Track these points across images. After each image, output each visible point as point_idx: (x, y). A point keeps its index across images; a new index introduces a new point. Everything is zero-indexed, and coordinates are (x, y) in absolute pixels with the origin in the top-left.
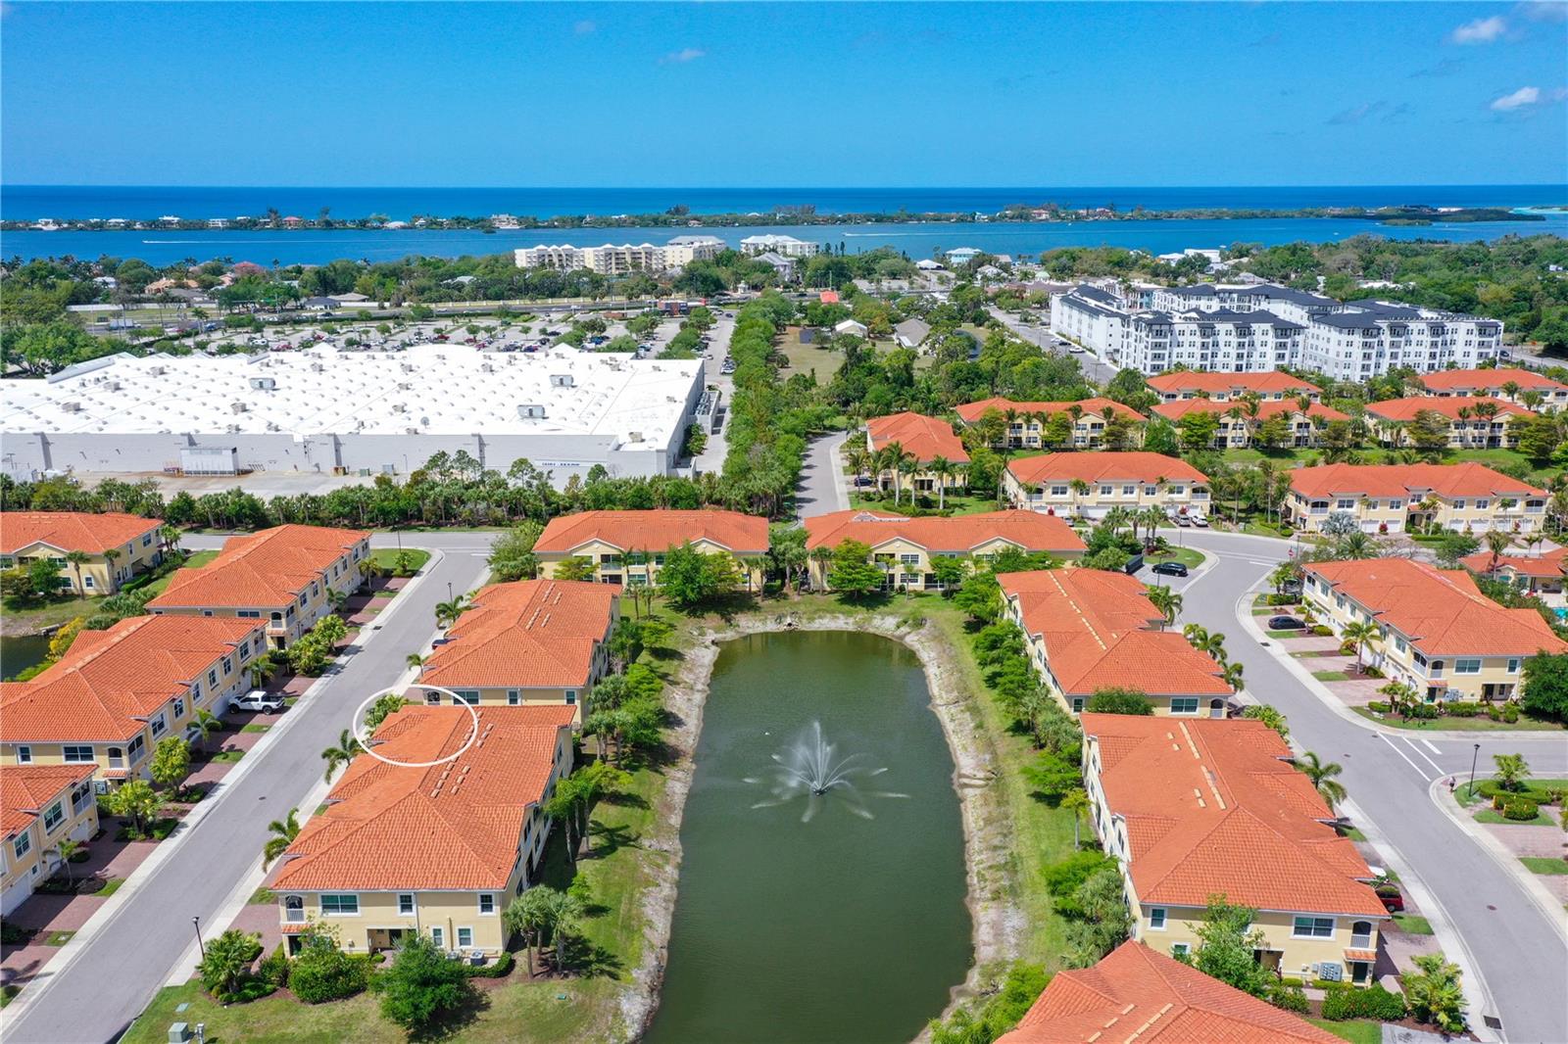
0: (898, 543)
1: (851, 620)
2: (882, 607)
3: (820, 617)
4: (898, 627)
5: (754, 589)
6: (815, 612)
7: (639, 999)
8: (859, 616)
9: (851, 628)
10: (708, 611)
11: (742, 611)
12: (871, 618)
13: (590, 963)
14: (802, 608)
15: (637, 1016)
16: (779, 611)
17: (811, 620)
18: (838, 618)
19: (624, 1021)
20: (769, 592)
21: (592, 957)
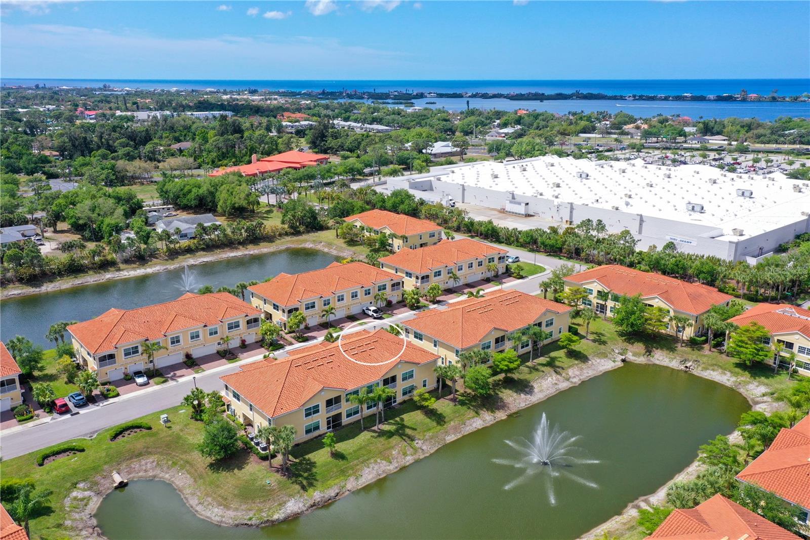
0: (797, 337)
1: (734, 379)
2: (763, 378)
3: (713, 370)
4: (764, 395)
5: (685, 338)
6: (713, 365)
7: (301, 505)
8: (742, 379)
9: (728, 384)
10: (638, 341)
11: (662, 349)
12: (749, 383)
13: (301, 476)
14: (705, 360)
15: (289, 511)
16: (686, 356)
17: (706, 369)
18: (725, 374)
19: (280, 510)
20: (692, 343)
21: (306, 475)
